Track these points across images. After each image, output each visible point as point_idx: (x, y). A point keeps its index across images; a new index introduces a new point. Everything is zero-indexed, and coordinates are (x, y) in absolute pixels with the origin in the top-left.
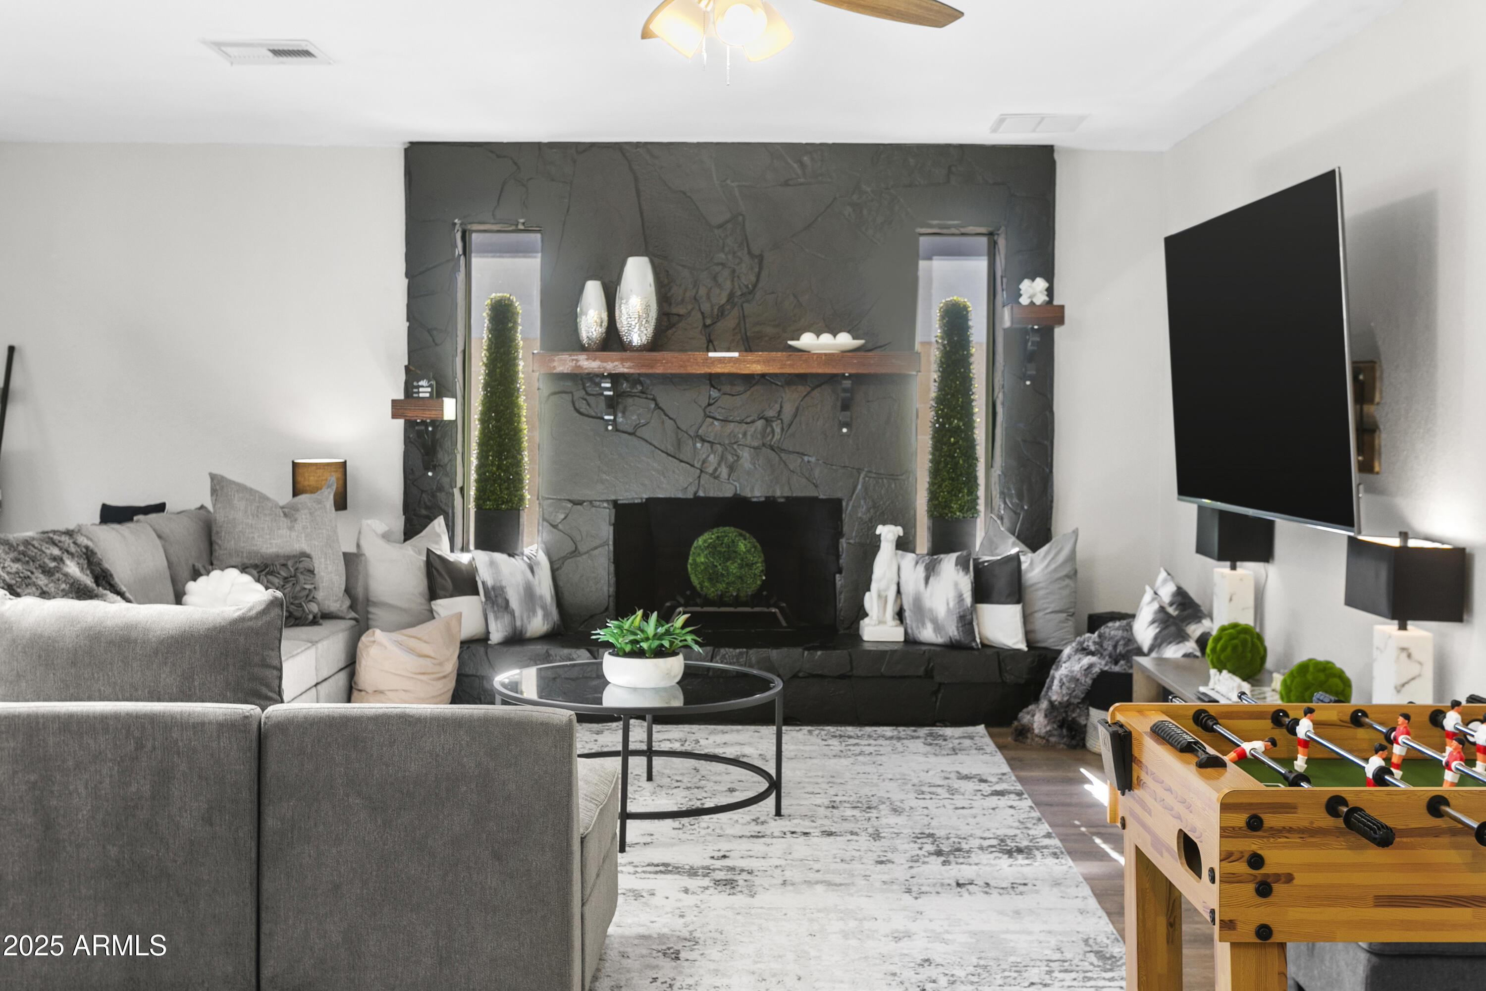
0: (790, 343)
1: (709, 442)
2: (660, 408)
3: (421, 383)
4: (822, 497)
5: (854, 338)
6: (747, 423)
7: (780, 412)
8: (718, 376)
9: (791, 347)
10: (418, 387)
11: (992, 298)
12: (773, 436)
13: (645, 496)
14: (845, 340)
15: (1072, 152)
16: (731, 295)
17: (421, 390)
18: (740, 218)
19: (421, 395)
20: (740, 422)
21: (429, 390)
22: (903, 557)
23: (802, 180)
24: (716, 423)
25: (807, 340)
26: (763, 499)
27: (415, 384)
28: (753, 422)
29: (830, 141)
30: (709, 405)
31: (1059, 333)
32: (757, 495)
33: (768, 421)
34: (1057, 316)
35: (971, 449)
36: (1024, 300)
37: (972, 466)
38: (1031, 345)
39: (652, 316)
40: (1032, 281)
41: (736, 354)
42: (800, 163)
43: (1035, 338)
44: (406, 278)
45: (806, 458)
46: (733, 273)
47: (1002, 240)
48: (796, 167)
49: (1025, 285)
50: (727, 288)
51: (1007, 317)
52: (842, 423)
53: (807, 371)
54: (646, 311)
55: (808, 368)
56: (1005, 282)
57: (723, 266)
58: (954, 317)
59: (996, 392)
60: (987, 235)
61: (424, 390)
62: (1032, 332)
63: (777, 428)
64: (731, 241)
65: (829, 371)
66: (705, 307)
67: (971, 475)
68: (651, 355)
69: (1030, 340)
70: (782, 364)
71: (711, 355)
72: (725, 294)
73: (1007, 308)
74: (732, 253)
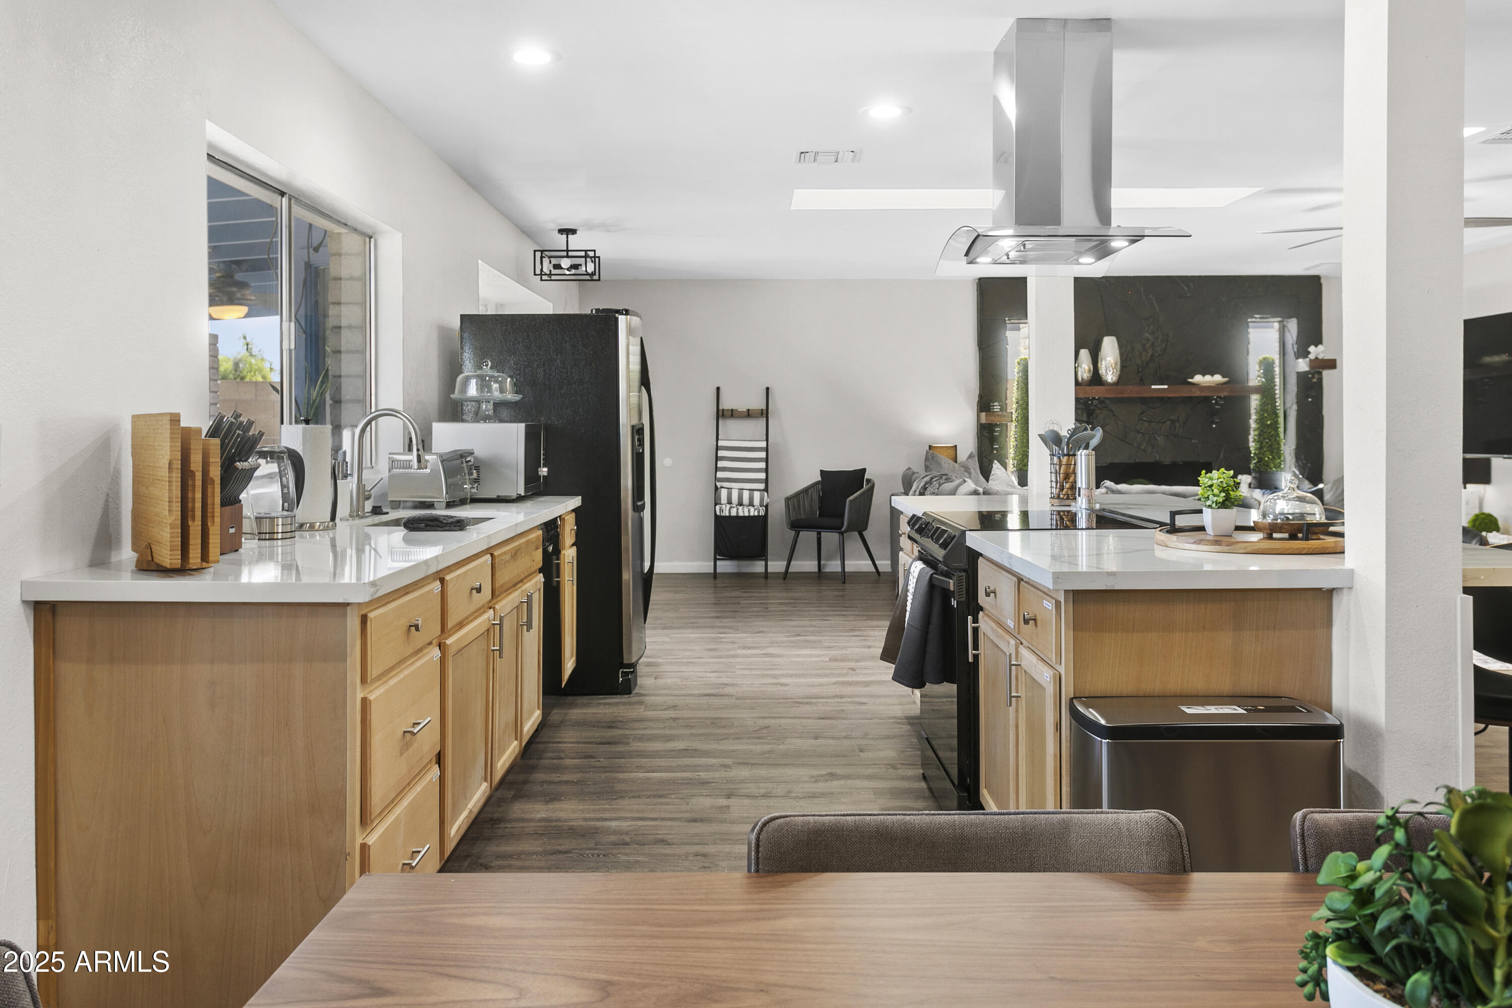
0: (1190, 380)
1: (1141, 433)
2: (1115, 416)
3: (995, 404)
4: (1201, 461)
5: (1223, 377)
6: (1162, 423)
7: (1178, 417)
8: (1146, 398)
9: (1189, 382)
10: (994, 406)
11: (1282, 355)
12: (1175, 429)
13: (1109, 462)
14: (1218, 378)
15: (1327, 277)
16: (1152, 355)
17: (995, 407)
18: (1157, 315)
19: (995, 410)
20: (1158, 422)
21: (999, 407)
22: (1253, 492)
23: (1189, 295)
24: (1145, 423)
25: (1198, 379)
26: (1170, 463)
27: (992, 404)
28: (1165, 422)
29: (1203, 274)
30: (1142, 413)
31: (1326, 374)
32: (1167, 460)
33: (1173, 421)
34: (1331, 364)
35: (1278, 435)
36: (1312, 356)
37: (1279, 444)
38: (1315, 380)
39: (1119, 367)
40: (1316, 346)
41: (1166, 387)
42: (1188, 286)
43: (1316, 376)
44: (978, 349)
45: (1193, 441)
46: (1153, 344)
47: (1293, 325)
48: (1186, 288)
49: (1312, 349)
50: (1150, 352)
51: (1303, 365)
52: (1213, 422)
53: (1195, 395)
54: (1116, 364)
55: (1198, 393)
56: (1296, 347)
57: (1148, 340)
58: (1267, 366)
59: (1288, 405)
60: (1279, 322)
61: (997, 408)
62: (1315, 373)
63: (1177, 426)
64: (1151, 327)
65: (1208, 394)
66: (1139, 362)
67: (1279, 449)
68: (1119, 387)
69: (1313, 377)
70: (1183, 392)
71: (1153, 387)
72: (1149, 355)
73: (1300, 360)
74: (1152, 333)
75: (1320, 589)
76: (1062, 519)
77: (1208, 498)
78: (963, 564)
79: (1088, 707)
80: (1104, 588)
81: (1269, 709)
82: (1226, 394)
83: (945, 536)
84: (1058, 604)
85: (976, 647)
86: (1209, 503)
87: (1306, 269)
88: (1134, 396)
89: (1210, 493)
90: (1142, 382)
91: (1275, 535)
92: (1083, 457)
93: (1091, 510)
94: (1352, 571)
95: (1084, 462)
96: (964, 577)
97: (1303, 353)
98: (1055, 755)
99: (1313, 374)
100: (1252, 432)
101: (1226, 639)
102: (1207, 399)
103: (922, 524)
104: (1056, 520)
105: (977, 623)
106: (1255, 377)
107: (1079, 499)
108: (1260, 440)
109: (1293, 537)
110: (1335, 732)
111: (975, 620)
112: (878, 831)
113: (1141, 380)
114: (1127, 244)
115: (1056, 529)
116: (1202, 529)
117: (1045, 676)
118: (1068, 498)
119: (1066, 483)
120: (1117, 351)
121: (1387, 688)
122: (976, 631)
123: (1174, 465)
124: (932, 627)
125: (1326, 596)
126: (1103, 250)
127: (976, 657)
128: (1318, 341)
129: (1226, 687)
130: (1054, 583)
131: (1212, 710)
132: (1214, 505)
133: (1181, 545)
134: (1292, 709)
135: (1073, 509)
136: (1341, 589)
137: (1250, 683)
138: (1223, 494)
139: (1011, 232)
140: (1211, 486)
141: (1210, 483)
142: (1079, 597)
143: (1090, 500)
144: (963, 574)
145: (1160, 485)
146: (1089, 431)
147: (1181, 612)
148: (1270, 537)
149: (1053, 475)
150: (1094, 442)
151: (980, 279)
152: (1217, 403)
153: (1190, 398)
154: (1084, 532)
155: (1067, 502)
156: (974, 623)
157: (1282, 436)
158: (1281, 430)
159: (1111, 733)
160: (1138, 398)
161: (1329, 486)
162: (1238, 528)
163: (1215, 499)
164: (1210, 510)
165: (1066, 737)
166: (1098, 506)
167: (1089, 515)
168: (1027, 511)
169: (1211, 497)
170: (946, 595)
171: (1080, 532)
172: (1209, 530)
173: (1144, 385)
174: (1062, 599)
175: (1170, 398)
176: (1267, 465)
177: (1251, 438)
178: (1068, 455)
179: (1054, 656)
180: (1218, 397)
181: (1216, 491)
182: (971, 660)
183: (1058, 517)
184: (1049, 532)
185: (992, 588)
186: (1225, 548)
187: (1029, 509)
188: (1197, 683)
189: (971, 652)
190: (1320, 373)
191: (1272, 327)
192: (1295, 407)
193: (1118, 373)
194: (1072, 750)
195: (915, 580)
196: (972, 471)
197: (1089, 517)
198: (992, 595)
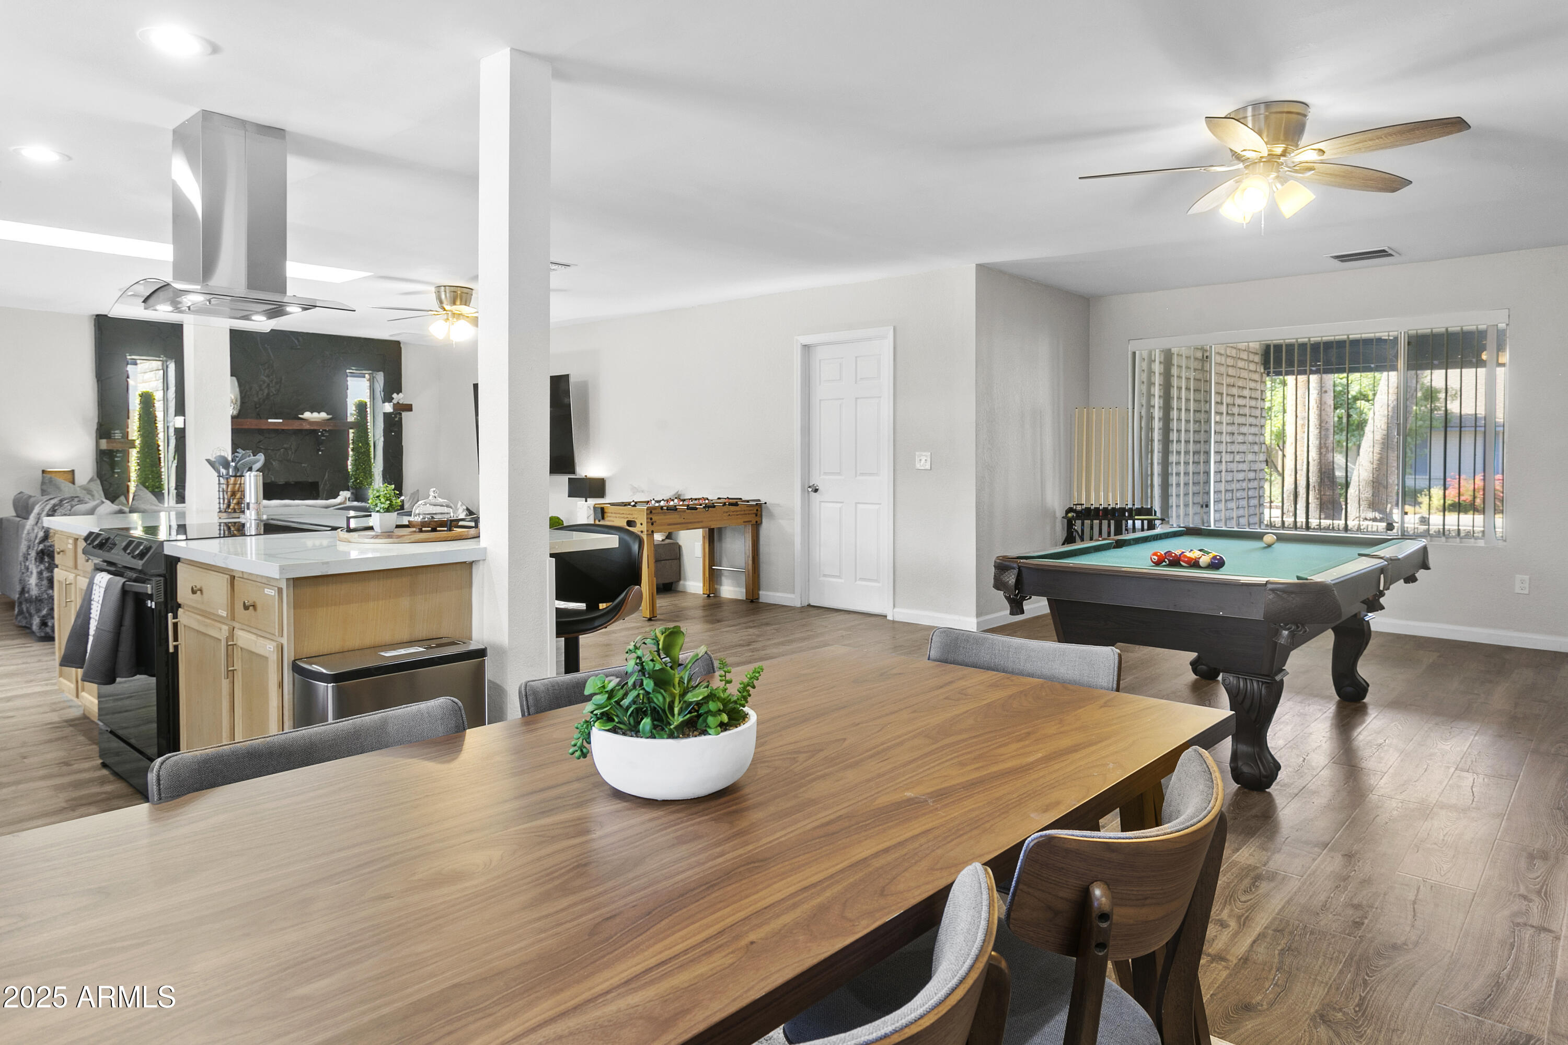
0: (300, 416)
3: (115, 431)
5: (328, 415)
7: (291, 446)
8: (263, 430)
9: (300, 418)
11: (372, 399)
14: (323, 415)
15: (405, 343)
16: (268, 394)
19: (115, 437)
20: (273, 450)
23: (298, 347)
25: (307, 415)
30: (259, 442)
31: (404, 414)
32: (281, 481)
33: (286, 449)
34: (409, 408)
35: (370, 460)
36: (395, 401)
37: (370, 467)
38: (397, 419)
39: (239, 403)
40: (398, 394)
41: (281, 421)
42: (298, 340)
43: (398, 416)
44: (95, 380)
45: (303, 465)
46: (268, 385)
47: (380, 377)
48: (296, 341)
49: (395, 396)
50: (266, 391)
51: (388, 408)
52: (319, 450)
53: (305, 428)
54: (236, 401)
55: (307, 427)
56: (382, 394)
57: (264, 382)
58: (361, 407)
59: (376, 438)
60: (369, 374)
61: (118, 435)
62: (397, 414)
63: (290, 453)
64: (267, 371)
65: (315, 428)
66: (256, 399)
67: (370, 471)
68: (240, 420)
69: (396, 417)
70: (296, 425)
71: (270, 420)
72: (265, 394)
73: (387, 404)
74: (268, 376)
75: (465, 562)
76: (229, 528)
77: (376, 505)
78: (162, 570)
79: (311, 664)
80: (320, 574)
81: (439, 646)
82: (330, 428)
83: (142, 547)
84: (280, 591)
85: (176, 639)
86: (377, 509)
87: (391, 336)
88: (253, 427)
89: (378, 501)
90: (259, 416)
91: (424, 529)
92: (252, 478)
93: (259, 520)
94: (485, 549)
95: (252, 483)
96: (162, 581)
97: (388, 398)
98: (278, 707)
99: (396, 415)
100: (350, 459)
101: (405, 602)
102: (314, 432)
103: (102, 540)
104: (224, 531)
105: (177, 618)
106: (351, 414)
107: (247, 512)
108: (356, 462)
109: (434, 530)
110: (481, 653)
111: (175, 617)
112: (248, 753)
113: (258, 414)
114: (300, 310)
115: (224, 537)
116: (371, 528)
117: (267, 648)
118: (235, 512)
119: (233, 499)
120: (237, 390)
121: (510, 620)
122: (175, 625)
123: (287, 484)
124: (124, 629)
125: (467, 567)
126: (277, 311)
127: (176, 647)
128: (399, 391)
129: (406, 637)
130: (281, 573)
131: (402, 652)
132: (382, 511)
133: (361, 540)
134: (453, 643)
135: (242, 520)
136: (478, 561)
137: (422, 631)
138: (388, 502)
139: (197, 287)
140: (378, 497)
141: (378, 494)
142: (298, 583)
143: (258, 513)
144: (162, 578)
145: (294, 500)
146: (252, 457)
147: (373, 587)
148: (421, 531)
149: (221, 493)
150: (258, 465)
151: (97, 316)
152: (323, 435)
153: (300, 431)
154: (253, 538)
155: (236, 515)
156: (174, 618)
157: (372, 461)
158: (372, 456)
159: (336, 678)
160: (256, 429)
161: (408, 497)
162: (398, 526)
163: (383, 505)
164: (378, 514)
165: (289, 691)
166: (265, 517)
167: (258, 524)
168: (185, 525)
169: (379, 504)
170: (140, 599)
171: (249, 538)
172: (378, 529)
173: (261, 418)
174: (283, 585)
175: (283, 430)
176: (361, 482)
177: (349, 462)
178: (236, 476)
179: (277, 631)
180: (323, 430)
181: (383, 500)
182: (171, 650)
183: (225, 528)
184: (217, 541)
185: (198, 587)
186: (396, 540)
187: (188, 523)
188: (387, 638)
189: (171, 644)
190: (401, 414)
191: (364, 377)
192: (382, 439)
193: (238, 408)
194: (295, 700)
195: (102, 590)
196: (95, 493)
197: (258, 526)
198: (199, 592)
